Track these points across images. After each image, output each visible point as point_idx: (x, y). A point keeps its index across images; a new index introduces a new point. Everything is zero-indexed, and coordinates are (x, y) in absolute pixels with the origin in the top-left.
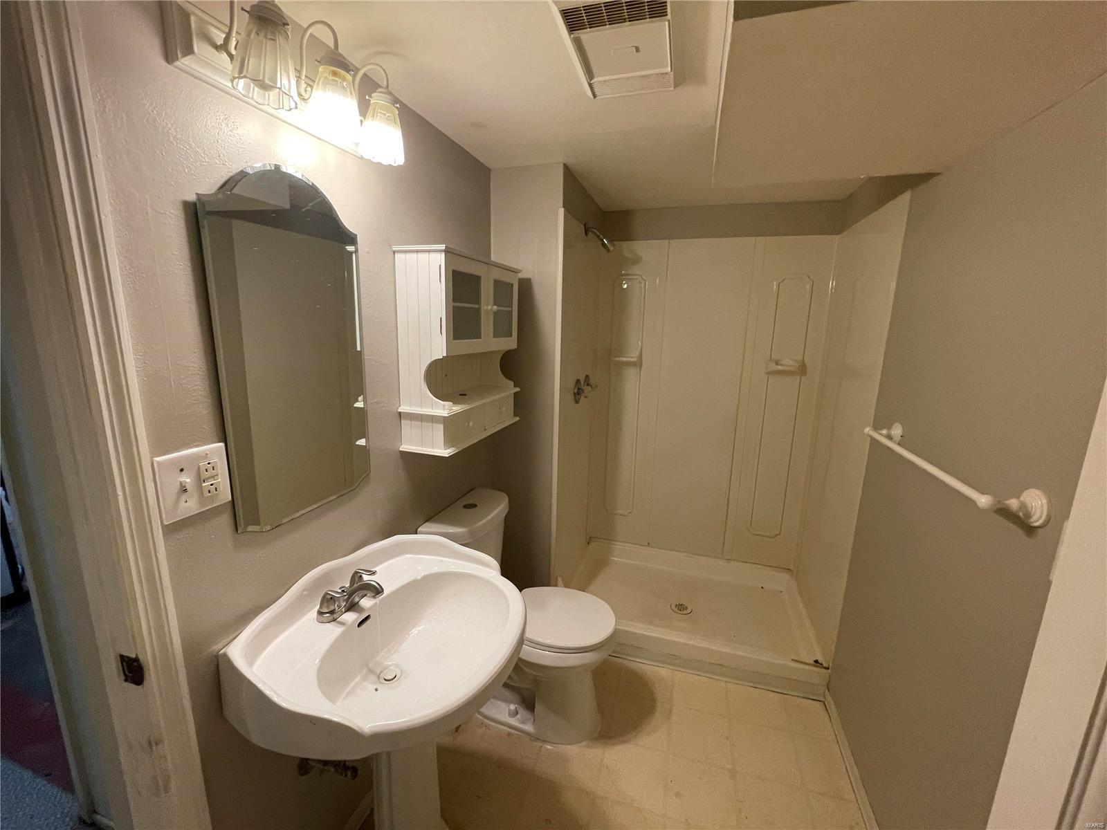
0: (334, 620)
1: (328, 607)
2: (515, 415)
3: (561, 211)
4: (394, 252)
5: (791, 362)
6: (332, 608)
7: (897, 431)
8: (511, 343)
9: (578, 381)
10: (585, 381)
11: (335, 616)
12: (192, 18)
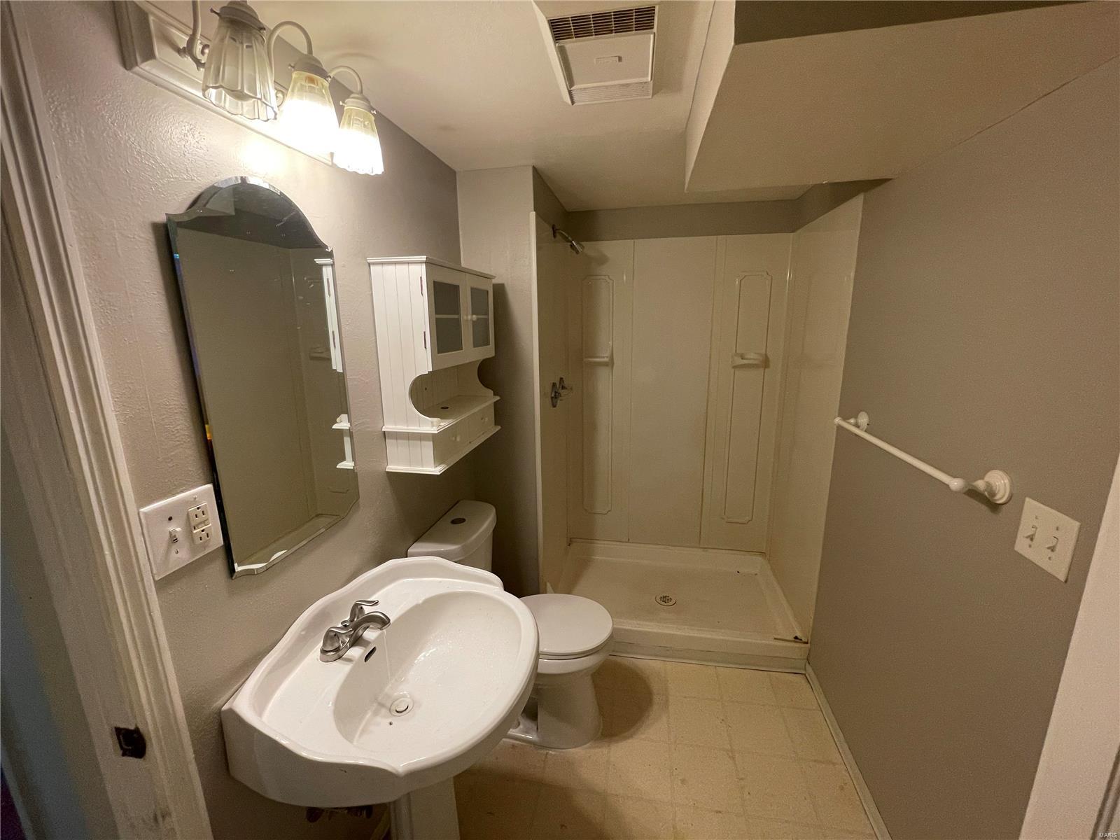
0: (340, 658)
1: (332, 645)
2: (496, 423)
3: (533, 215)
4: (369, 265)
5: (755, 356)
6: (337, 645)
7: (863, 419)
8: (488, 351)
9: (554, 385)
10: (560, 383)
11: (340, 653)
12: (151, 18)
